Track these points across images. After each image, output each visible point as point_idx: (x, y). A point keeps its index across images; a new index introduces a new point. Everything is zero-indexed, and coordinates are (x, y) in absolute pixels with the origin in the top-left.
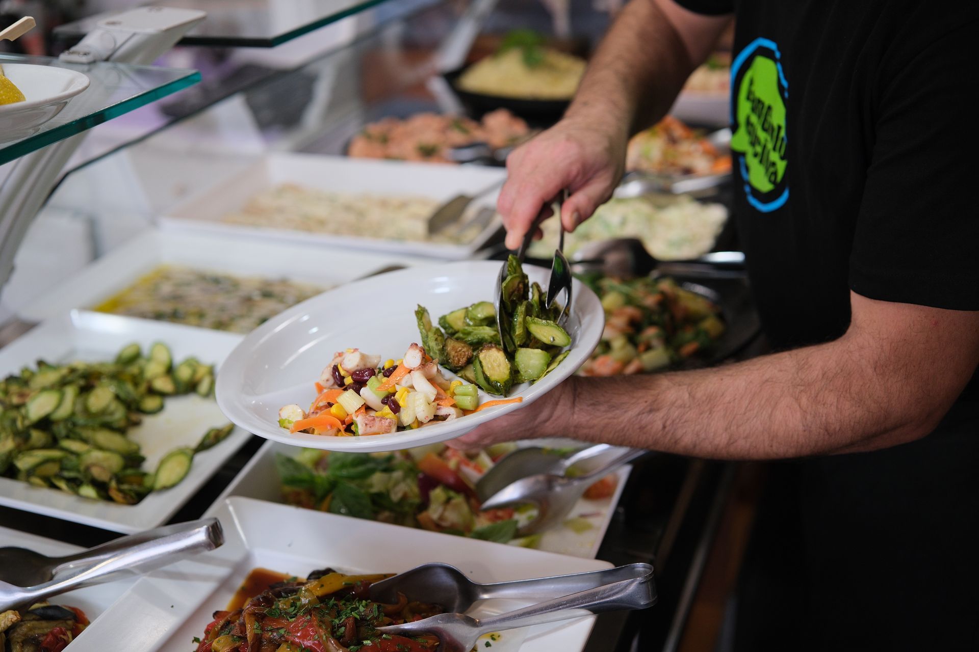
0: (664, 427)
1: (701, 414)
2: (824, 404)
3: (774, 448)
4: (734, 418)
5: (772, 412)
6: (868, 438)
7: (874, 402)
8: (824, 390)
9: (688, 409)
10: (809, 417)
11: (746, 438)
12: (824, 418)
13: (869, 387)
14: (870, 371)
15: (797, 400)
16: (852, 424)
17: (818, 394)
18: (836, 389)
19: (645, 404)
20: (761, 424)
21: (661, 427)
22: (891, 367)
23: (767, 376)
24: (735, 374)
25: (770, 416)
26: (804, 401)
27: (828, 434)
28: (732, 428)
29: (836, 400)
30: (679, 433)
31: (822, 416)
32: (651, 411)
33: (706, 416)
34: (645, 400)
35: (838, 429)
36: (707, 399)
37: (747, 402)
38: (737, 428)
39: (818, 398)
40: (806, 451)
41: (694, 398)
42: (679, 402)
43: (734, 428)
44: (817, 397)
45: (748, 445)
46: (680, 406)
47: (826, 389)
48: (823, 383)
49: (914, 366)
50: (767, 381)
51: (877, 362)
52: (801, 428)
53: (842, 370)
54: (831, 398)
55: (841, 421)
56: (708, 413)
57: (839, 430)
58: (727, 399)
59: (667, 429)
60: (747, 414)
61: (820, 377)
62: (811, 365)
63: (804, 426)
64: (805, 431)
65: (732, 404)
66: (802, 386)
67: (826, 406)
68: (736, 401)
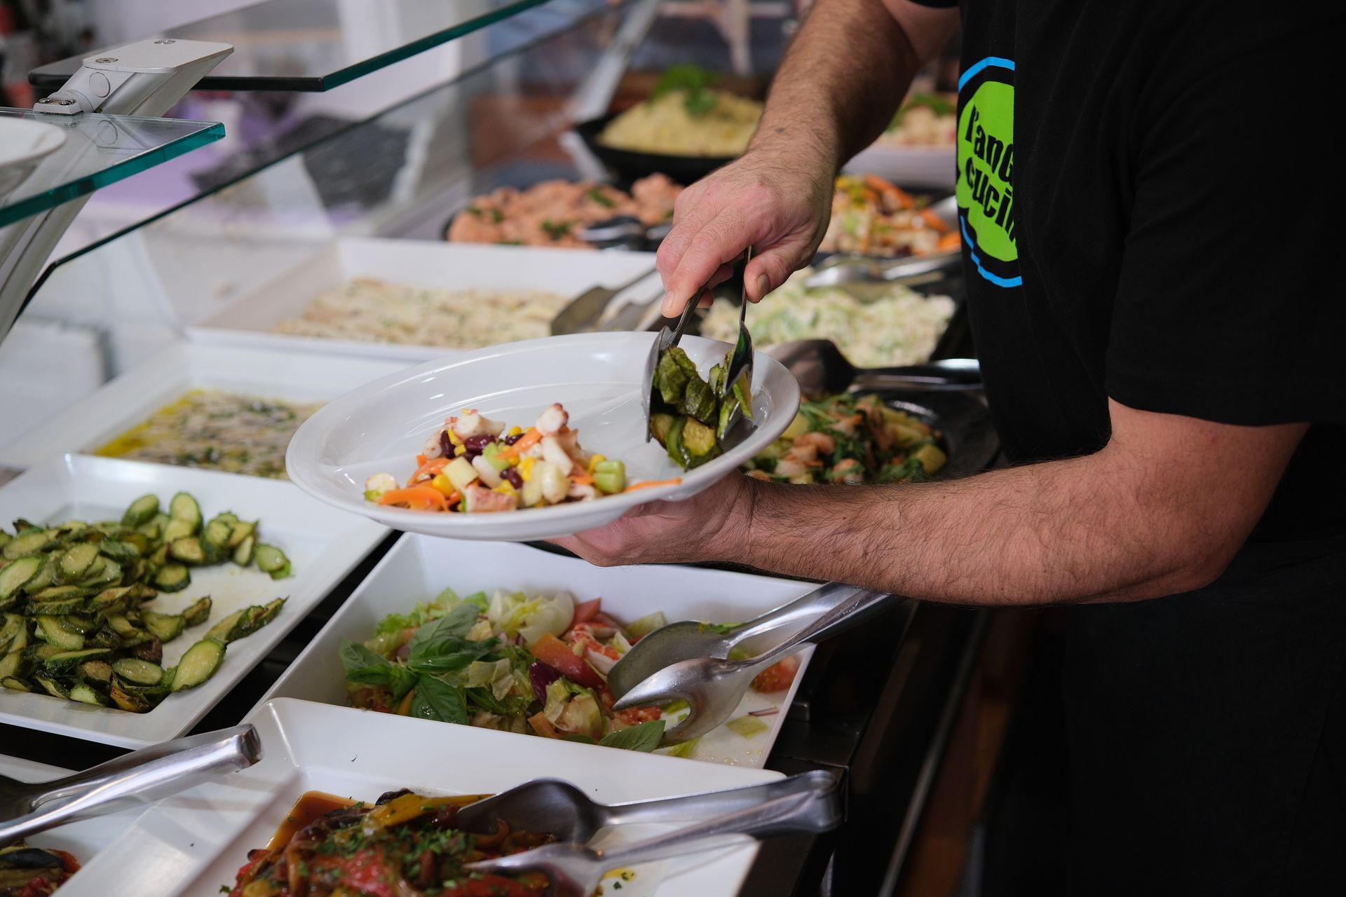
0: (866, 554)
1: (914, 540)
2: (1070, 540)
3: (1006, 591)
4: (956, 549)
5: (1004, 544)
8: (1071, 520)
9: (897, 532)
10: (1051, 554)
11: (970, 576)
12: (1070, 557)
13: (1130, 518)
14: (1131, 499)
15: (1037, 531)
17: (1063, 524)
18: (1087, 519)
19: (843, 521)
20: (990, 559)
21: (861, 553)
22: (1158, 496)
23: (1001, 497)
24: (961, 491)
25: (1002, 550)
26: (1046, 532)
27: (1075, 577)
28: (952, 562)
29: (1086, 535)
30: (885, 563)
31: (1068, 554)
32: (849, 531)
33: (920, 542)
34: (844, 515)
35: (1087, 572)
36: (922, 521)
37: (974, 529)
38: (959, 562)
39: (1064, 531)
40: (1046, 598)
41: (906, 518)
42: (887, 522)
43: (954, 562)
44: (1061, 528)
45: (972, 585)
46: (888, 528)
47: (1074, 520)
48: (1070, 511)
49: (1188, 495)
50: (1000, 503)
51: (1139, 488)
53: (1095, 497)
54: (1081, 532)
55: (1091, 561)
56: (923, 540)
57: (1089, 573)
58: (949, 523)
59: (868, 558)
60: (972, 545)
61: (1067, 502)
62: (1057, 486)
63: (1044, 565)
64: (1045, 572)
65: (954, 530)
66: (1042, 513)
67: (1073, 541)
68: (960, 526)
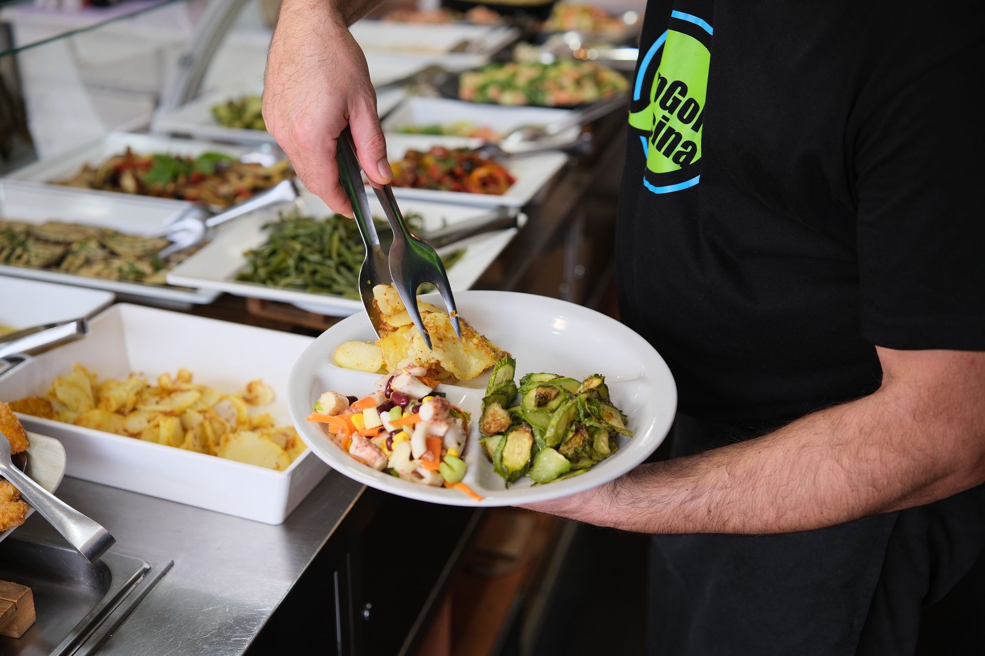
0: (709, 511)
1: (744, 492)
2: (867, 461)
3: (825, 514)
4: (778, 491)
5: (815, 478)
6: (918, 488)
7: (919, 451)
8: (863, 445)
9: (730, 489)
10: (854, 476)
11: (794, 509)
12: (869, 476)
13: (910, 435)
14: (909, 420)
15: (838, 461)
16: (899, 475)
17: (858, 450)
18: (877, 442)
19: (686, 492)
20: (806, 492)
21: (706, 512)
22: (931, 413)
23: (803, 441)
24: (771, 445)
25: (814, 483)
26: (846, 461)
27: (877, 490)
28: (778, 501)
29: (878, 454)
30: (726, 515)
31: (867, 474)
32: (693, 499)
33: (749, 493)
34: (686, 488)
35: (885, 483)
36: (747, 476)
37: (788, 472)
38: (783, 500)
39: (860, 455)
40: (858, 513)
41: (734, 477)
42: (720, 484)
43: (780, 501)
44: (857, 454)
45: (797, 516)
46: (722, 488)
47: (866, 445)
48: (861, 440)
49: (956, 409)
50: (804, 446)
51: (915, 410)
52: (848, 489)
53: (879, 423)
54: (873, 453)
55: (887, 475)
56: (751, 490)
57: (888, 483)
58: (768, 472)
59: (712, 514)
60: (790, 484)
61: (857, 433)
62: (846, 423)
63: (850, 486)
64: (852, 491)
65: (773, 476)
66: (840, 445)
67: (869, 462)
68: (777, 472)
